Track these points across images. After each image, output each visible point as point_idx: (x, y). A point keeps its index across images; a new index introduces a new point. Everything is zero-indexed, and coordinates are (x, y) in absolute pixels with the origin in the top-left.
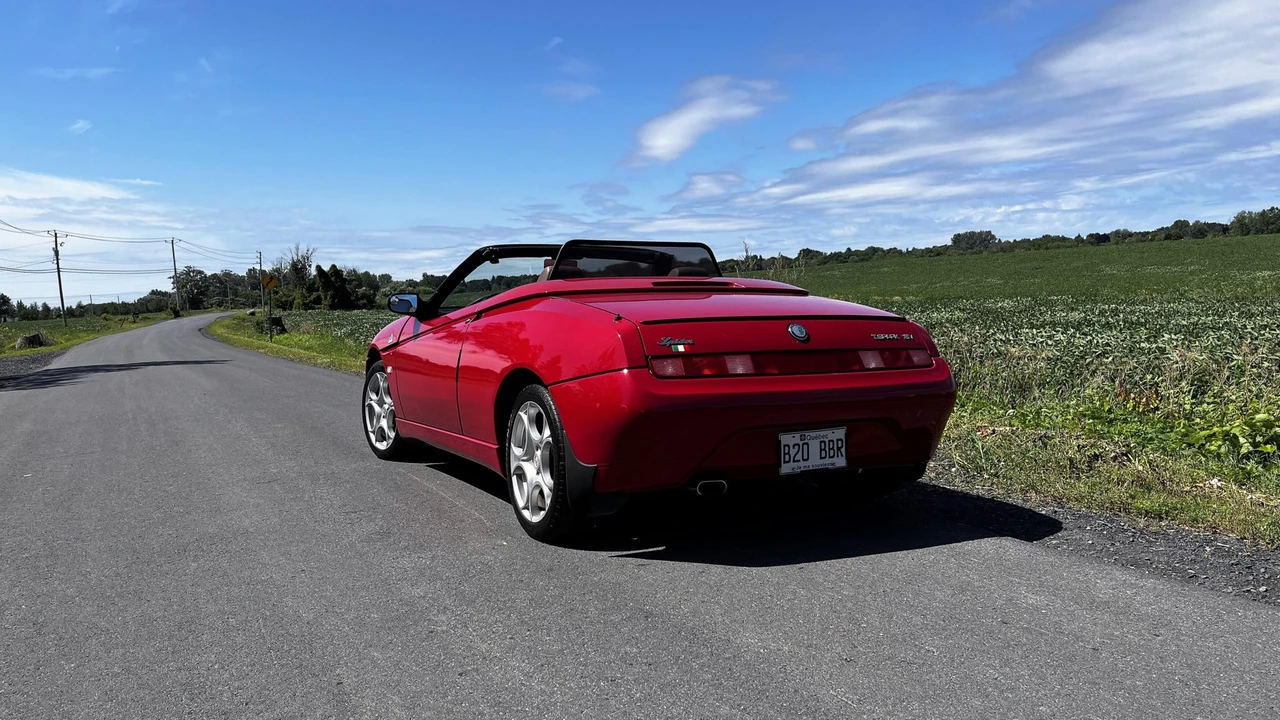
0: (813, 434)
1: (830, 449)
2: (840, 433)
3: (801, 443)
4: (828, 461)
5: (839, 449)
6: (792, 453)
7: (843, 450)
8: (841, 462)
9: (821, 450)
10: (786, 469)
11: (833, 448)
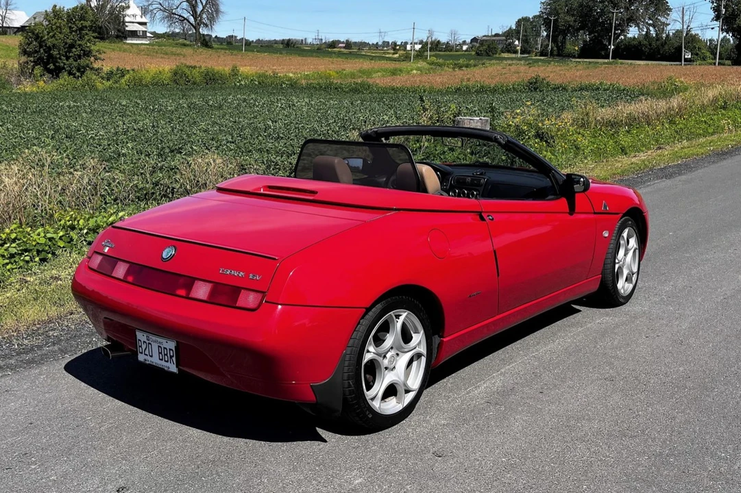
0: (154, 338)
1: (165, 355)
2: (171, 345)
3: (147, 342)
4: (163, 363)
5: (171, 357)
6: (144, 347)
7: (174, 359)
8: (173, 368)
9: (159, 353)
10: (141, 358)
11: (167, 355)
